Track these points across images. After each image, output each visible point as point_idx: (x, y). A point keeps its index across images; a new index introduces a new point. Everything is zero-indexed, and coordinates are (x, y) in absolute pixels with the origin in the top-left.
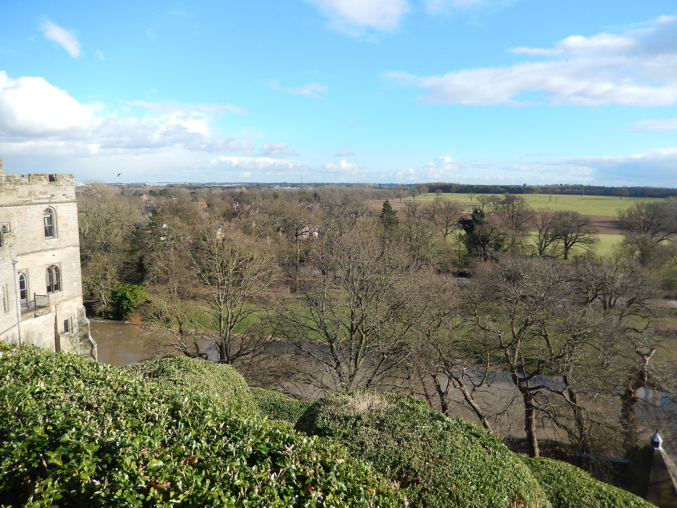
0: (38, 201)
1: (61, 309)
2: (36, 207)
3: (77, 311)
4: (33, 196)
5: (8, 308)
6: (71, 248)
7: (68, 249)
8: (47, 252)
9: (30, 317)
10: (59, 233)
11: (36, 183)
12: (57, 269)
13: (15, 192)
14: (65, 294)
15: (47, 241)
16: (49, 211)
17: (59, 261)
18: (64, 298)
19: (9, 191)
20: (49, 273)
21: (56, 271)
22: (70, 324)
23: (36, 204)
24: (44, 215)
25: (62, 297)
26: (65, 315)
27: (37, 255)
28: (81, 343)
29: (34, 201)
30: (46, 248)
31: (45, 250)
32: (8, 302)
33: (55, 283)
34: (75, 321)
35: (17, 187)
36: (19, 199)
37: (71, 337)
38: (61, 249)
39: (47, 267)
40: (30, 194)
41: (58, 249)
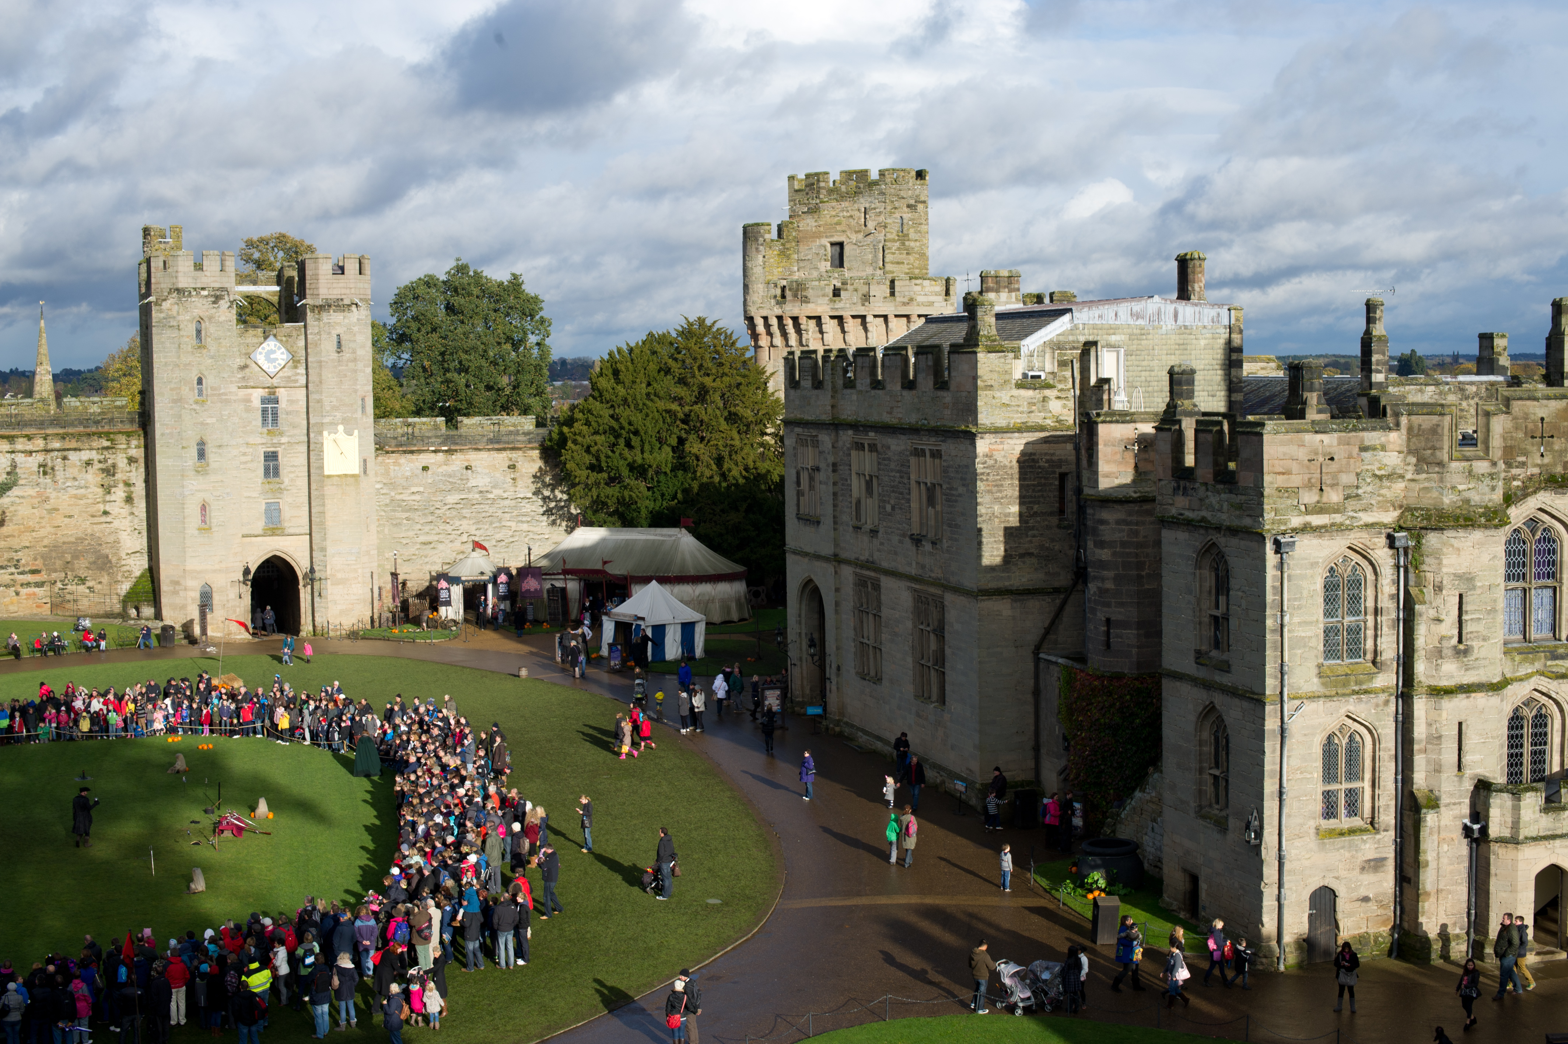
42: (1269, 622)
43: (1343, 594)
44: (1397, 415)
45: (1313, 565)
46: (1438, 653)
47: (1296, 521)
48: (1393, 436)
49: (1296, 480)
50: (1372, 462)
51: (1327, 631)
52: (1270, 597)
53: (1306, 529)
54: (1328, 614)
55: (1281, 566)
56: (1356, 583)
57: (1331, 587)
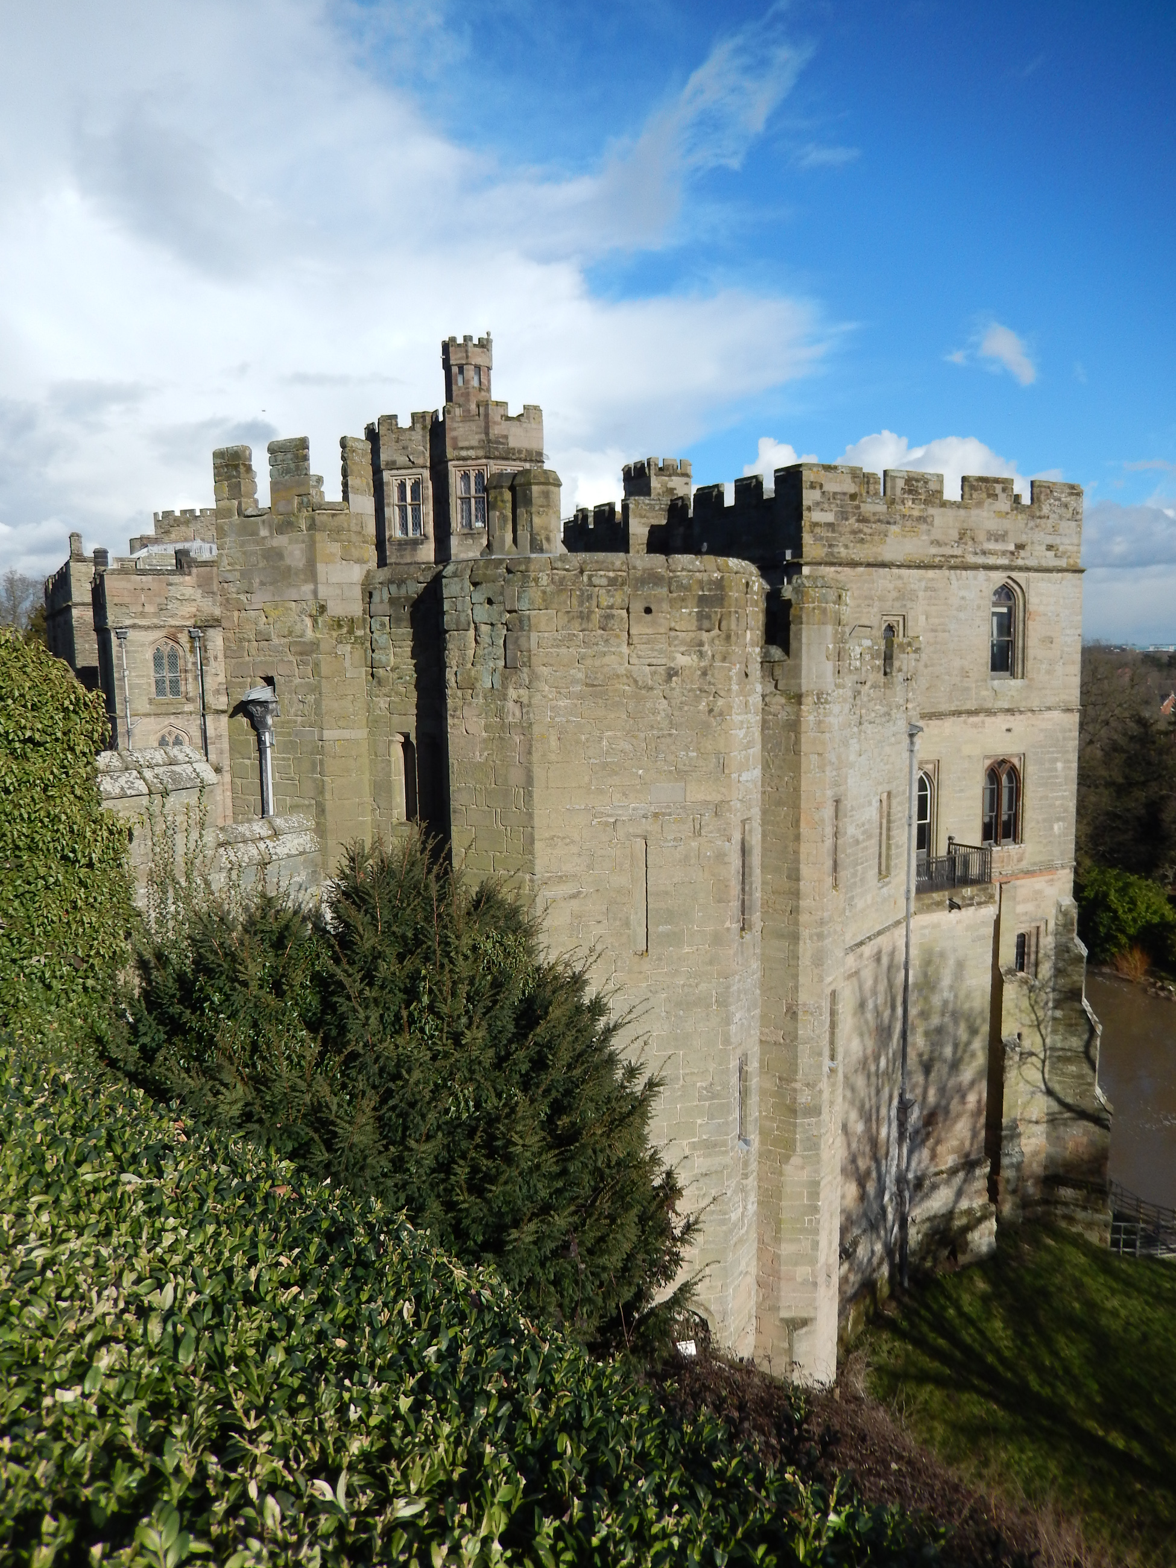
0: (980, 560)
1: (1014, 898)
2: (975, 578)
3: (1054, 911)
4: (970, 543)
5: (888, 868)
6: (1056, 715)
7: (1048, 715)
8: (993, 719)
9: (939, 904)
10: (1029, 664)
11: (979, 504)
12: (1014, 774)
13: (924, 527)
14: (1027, 855)
15: (996, 682)
16: (1006, 593)
17: (1022, 750)
18: (1024, 865)
19: (909, 523)
20: (992, 783)
21: (1010, 781)
22: (1033, 949)
23: (975, 567)
24: (995, 605)
25: (1020, 860)
26: (1023, 918)
27: (965, 722)
28: (1059, 1014)
29: (971, 559)
30: (988, 705)
31: (990, 712)
32: (889, 847)
33: (1004, 818)
34: (1048, 942)
35: (931, 511)
36: (934, 550)
37: (1031, 989)
38: (1029, 714)
39: (988, 762)
40: (962, 536)
41: (1021, 712)
42: (116, 675)
43: (165, 661)
44: (189, 567)
45: (143, 645)
46: (217, 692)
47: (128, 622)
48: (187, 578)
49: (127, 600)
50: (173, 591)
51: (157, 682)
52: (115, 661)
53: (134, 626)
54: (156, 672)
55: (120, 646)
56: (173, 657)
57: (158, 659)
